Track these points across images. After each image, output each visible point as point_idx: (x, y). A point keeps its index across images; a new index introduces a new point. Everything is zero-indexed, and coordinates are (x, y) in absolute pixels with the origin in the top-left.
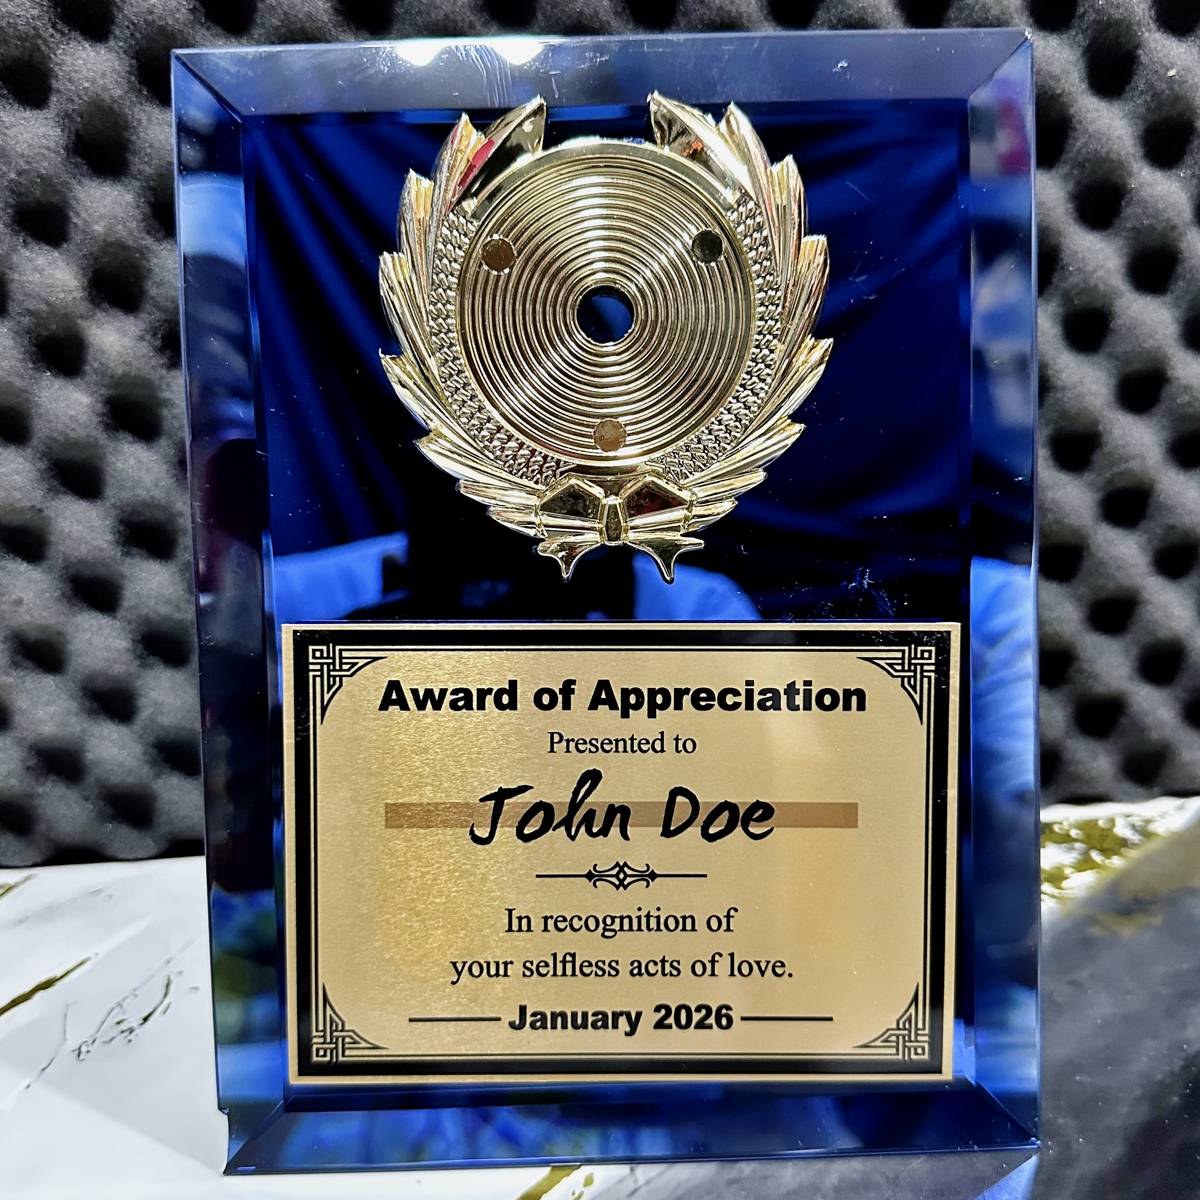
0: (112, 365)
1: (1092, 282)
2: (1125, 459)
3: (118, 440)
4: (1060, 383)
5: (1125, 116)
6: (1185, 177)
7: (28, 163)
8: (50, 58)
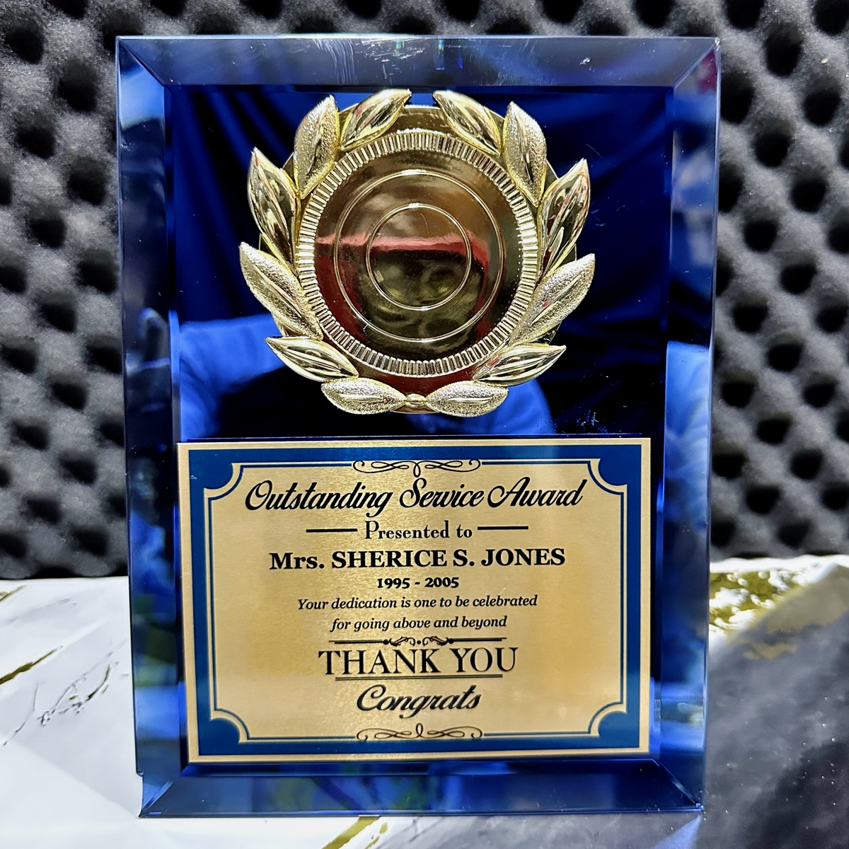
0: (82, 241)
1: (765, 204)
2: (785, 327)
3: (86, 292)
4: (740, 272)
5: (792, 90)
6: (832, 133)
7: (26, 102)
8: (42, 29)
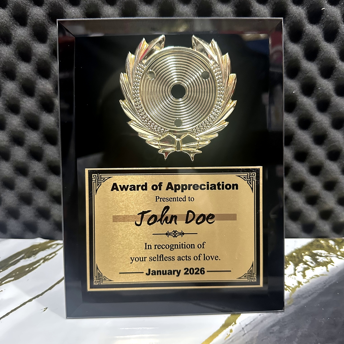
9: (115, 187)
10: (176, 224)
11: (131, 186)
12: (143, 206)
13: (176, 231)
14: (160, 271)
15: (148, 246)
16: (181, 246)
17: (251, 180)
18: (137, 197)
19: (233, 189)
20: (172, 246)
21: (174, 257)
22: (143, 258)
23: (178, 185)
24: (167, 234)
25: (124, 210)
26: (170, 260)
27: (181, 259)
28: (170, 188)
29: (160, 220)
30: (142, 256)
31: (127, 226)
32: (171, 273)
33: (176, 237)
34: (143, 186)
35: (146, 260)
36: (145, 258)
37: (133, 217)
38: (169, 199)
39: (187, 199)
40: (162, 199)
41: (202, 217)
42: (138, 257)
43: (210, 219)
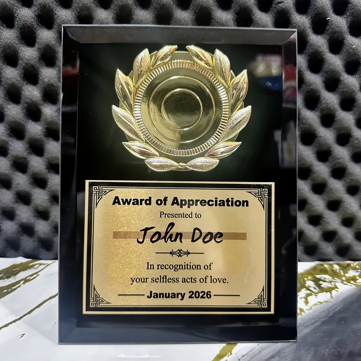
9: (117, 201)
10: (181, 242)
11: (134, 200)
12: (146, 222)
13: (181, 250)
14: (163, 294)
15: (151, 265)
16: (186, 266)
17: (262, 197)
18: (140, 212)
19: (243, 205)
20: (176, 266)
21: (178, 278)
22: (144, 279)
23: (185, 200)
24: (171, 253)
25: (125, 226)
26: (173, 281)
27: (186, 281)
28: (175, 203)
29: (164, 237)
30: (143, 276)
31: (129, 243)
32: (174, 296)
33: (181, 256)
34: (147, 200)
35: (147, 281)
36: (146, 279)
37: (135, 234)
38: (174, 215)
39: (194, 216)
40: (166, 215)
41: (209, 236)
42: (140, 278)
43: (218, 237)
